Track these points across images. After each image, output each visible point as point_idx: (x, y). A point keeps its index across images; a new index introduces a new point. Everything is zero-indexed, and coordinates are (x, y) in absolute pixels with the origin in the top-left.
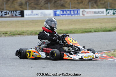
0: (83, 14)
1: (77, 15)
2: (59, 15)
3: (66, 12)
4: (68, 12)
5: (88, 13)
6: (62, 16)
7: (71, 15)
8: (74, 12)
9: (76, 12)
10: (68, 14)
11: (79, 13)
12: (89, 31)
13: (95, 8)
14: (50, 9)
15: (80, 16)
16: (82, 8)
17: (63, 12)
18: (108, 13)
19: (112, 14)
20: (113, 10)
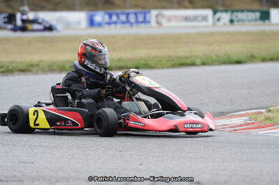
1: (143, 25)
3: (118, 17)
4: (123, 18)
5: (169, 19)
6: (107, 26)
7: (128, 25)
8: (136, 18)
9: (141, 18)
10: (123, 23)
11: (148, 18)
12: (189, 61)
13: (187, 8)
14: (80, 10)
15: (150, 26)
16: (155, 8)
17: (110, 18)
18: (219, 20)
19: (228, 23)
20: (229, 13)
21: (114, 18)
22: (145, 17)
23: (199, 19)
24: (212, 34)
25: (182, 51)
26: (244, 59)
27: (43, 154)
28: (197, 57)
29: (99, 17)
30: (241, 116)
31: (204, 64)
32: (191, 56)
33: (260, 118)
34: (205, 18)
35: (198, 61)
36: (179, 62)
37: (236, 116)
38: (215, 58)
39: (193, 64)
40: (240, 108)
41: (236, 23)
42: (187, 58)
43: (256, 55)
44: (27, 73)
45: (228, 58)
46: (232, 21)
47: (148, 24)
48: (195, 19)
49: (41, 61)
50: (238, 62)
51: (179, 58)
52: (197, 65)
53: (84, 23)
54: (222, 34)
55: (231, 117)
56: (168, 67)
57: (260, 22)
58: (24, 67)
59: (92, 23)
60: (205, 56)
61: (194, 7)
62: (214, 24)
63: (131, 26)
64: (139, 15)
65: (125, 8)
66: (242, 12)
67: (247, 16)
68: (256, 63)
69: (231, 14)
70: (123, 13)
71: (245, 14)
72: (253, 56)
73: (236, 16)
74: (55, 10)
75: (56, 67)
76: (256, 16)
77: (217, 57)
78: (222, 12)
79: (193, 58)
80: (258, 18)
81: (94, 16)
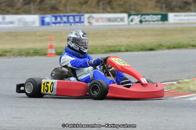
0: (89, 23)
1: (79, 24)
2: (48, 24)
3: (61, 19)
4: (65, 19)
5: (97, 20)
6: (53, 25)
7: (69, 24)
8: (74, 20)
9: (77, 20)
10: (65, 22)
11: (82, 20)
12: (117, 49)
13: (109, 12)
14: (34, 14)
15: (84, 25)
16: (87, 12)
17: (56, 19)
18: (132, 21)
19: (138, 23)
20: (139, 16)
21: (59, 19)
22: (80, 19)
23: (119, 20)
24: (129, 30)
25: (110, 42)
26: (155, 47)
28: (121, 46)
29: (48, 19)
31: (127, 51)
32: (118, 45)
34: (122, 19)
35: (123, 49)
36: (109, 49)
38: (134, 46)
39: (119, 51)
41: (144, 23)
42: (115, 46)
43: (163, 45)
44: (3, 57)
45: (143, 46)
46: (141, 21)
47: (82, 24)
48: (115, 20)
50: (151, 50)
51: (109, 46)
52: (122, 52)
53: (37, 23)
57: (160, 22)
58: (1, 53)
59: (43, 23)
60: (127, 45)
61: (114, 12)
62: (129, 23)
63: (71, 25)
64: (76, 17)
65: (67, 13)
66: (148, 15)
67: (152, 18)
68: (163, 50)
69: (141, 17)
70: (64, 16)
71: (151, 16)
72: (161, 45)
73: (144, 18)
74: (17, 13)
75: (23, 52)
76: (158, 18)
77: (136, 46)
78: (134, 15)
79: (120, 46)
80: (160, 19)
81: (44, 17)
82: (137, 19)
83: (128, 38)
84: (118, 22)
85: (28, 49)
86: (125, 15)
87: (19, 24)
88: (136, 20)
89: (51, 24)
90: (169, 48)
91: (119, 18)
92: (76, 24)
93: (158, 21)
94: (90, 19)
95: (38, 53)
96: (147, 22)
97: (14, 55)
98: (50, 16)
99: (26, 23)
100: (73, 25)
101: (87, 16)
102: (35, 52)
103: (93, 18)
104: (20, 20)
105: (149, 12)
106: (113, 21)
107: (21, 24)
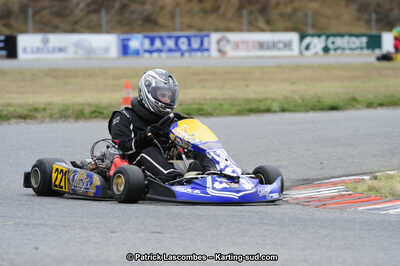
0: (220, 51)
1: (199, 54)
2: (137, 53)
3: (163, 43)
4: (170, 43)
5: (237, 46)
6: (147, 55)
7: (178, 54)
8: (190, 44)
9: (196, 44)
10: (170, 50)
11: (206, 45)
12: (262, 107)
13: (262, 30)
14: (108, 32)
15: (209, 56)
16: (217, 30)
17: (152, 43)
18: (307, 48)
19: (321, 52)
20: (323, 38)
21: (158, 44)
22: (202, 43)
23: (281, 45)
24: (297, 68)
25: (253, 92)
26: (341, 104)
27: (45, 235)
28: (273, 100)
29: (135, 42)
30: (335, 184)
31: (283, 110)
32: (266, 99)
33: (361, 188)
34: (288, 45)
35: (275, 106)
36: (247, 107)
37: (326, 185)
38: (300, 101)
39: (268, 110)
40: (333, 174)
41: (332, 52)
42: (259, 101)
43: (359, 98)
44: (28, 121)
45: (318, 101)
46: (326, 50)
47: (206, 54)
48: (274, 45)
49: (49, 104)
50: (334, 108)
51: (248, 101)
52: (275, 112)
53: (114, 52)
54: (313, 68)
55: (319, 186)
56: (232, 115)
57: (366, 52)
58: (25, 112)
59: (125, 50)
60: (286, 98)
61: (273, 30)
62: (301, 53)
63: (182, 55)
64: (193, 40)
65: (174, 30)
66: (342, 36)
67: (348, 42)
68: (359, 109)
69: (326, 40)
70: (170, 37)
71: (346, 39)
72: (354, 99)
73: (333, 43)
74: (73, 31)
75: (70, 112)
76: (361, 43)
77: (303, 100)
78: (313, 36)
79: (269, 101)
80: (364, 45)
81: (128, 40)
82: (317, 43)
83: (294, 83)
84: (279, 49)
85: (82, 104)
86: (294, 37)
87: (76, 53)
88: (315, 46)
89: (141, 52)
90: (370, 105)
91: (280, 42)
92: (193, 54)
93: (362, 48)
94: (222, 43)
95: (101, 113)
96: (339, 52)
97: (51, 117)
98: (140, 36)
99: (90, 51)
100: (187, 55)
101: (215, 36)
102: (95, 112)
103: (228, 41)
104: (78, 45)
105: (343, 31)
106: (268, 48)
107: (81, 52)
